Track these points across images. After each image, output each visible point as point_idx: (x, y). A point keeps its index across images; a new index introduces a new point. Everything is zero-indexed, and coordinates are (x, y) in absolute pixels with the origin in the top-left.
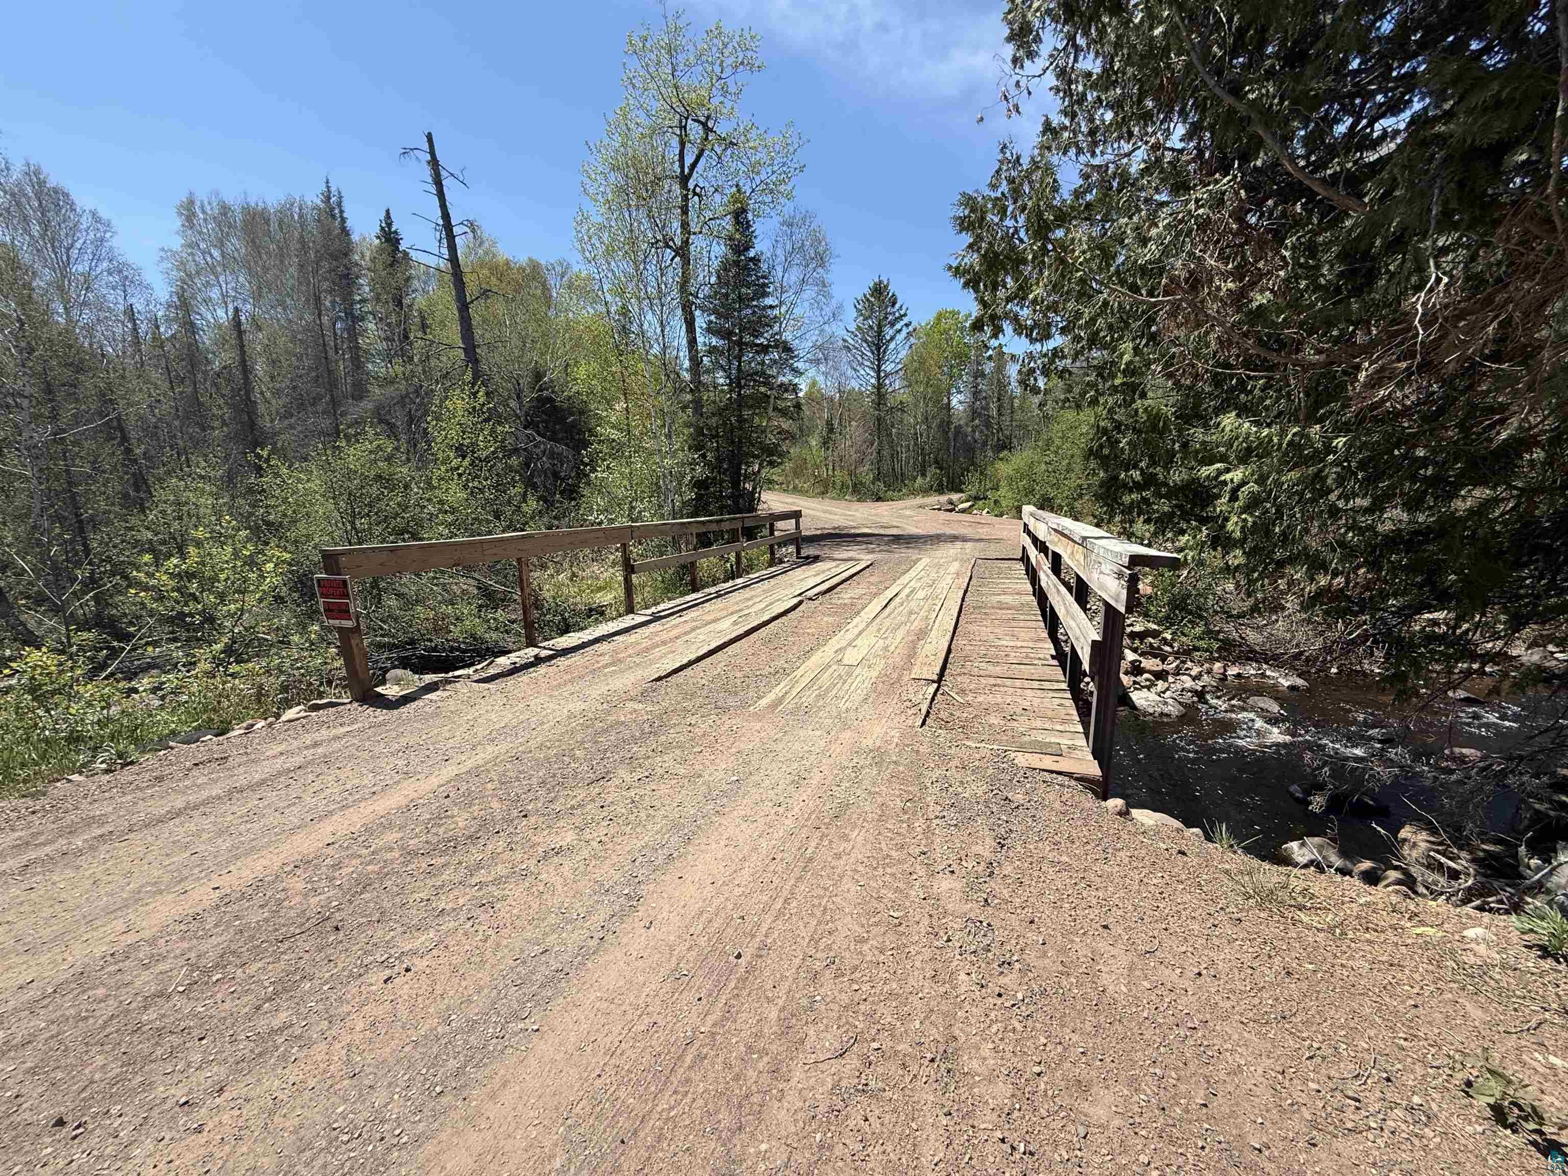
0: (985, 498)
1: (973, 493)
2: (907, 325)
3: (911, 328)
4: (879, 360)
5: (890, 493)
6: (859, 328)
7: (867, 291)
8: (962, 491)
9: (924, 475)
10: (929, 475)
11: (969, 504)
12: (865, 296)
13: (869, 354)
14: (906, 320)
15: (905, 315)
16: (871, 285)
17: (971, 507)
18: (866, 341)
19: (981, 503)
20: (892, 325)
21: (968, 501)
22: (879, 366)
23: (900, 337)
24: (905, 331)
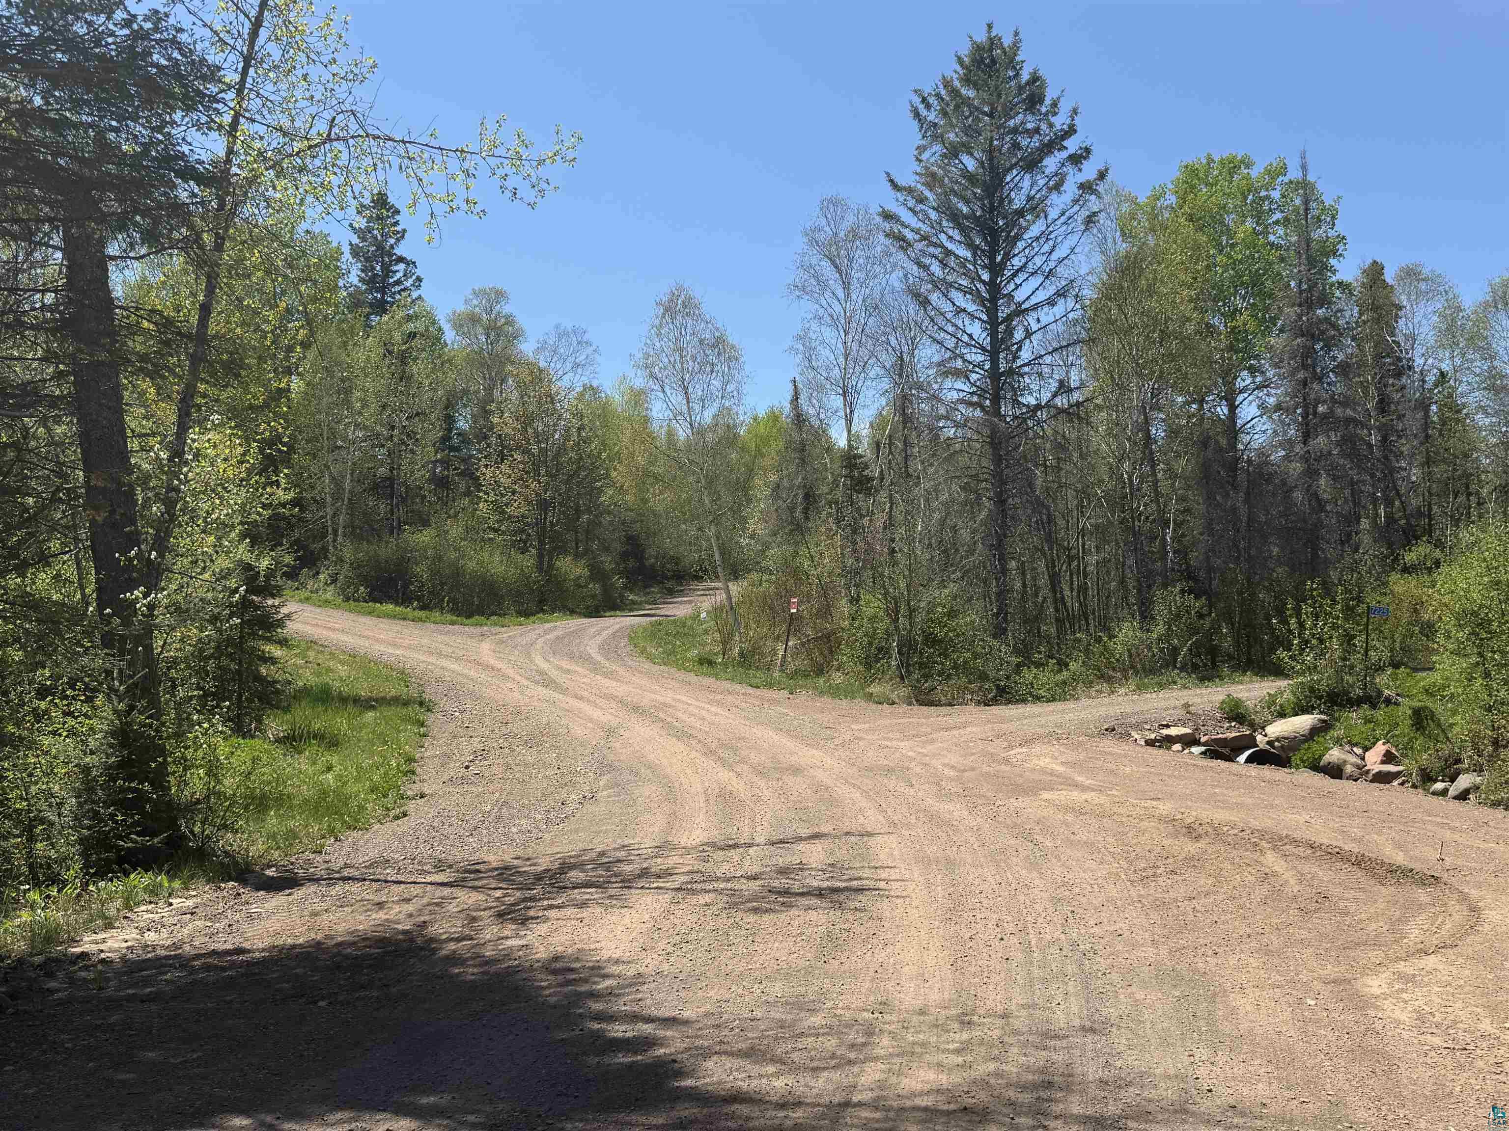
0: (1372, 699)
1: (1324, 679)
2: (1076, 159)
3: (1089, 171)
4: (996, 269)
5: (1028, 674)
6: (932, 179)
7: (953, 71)
8: (1278, 671)
9: (1146, 616)
10: (1160, 611)
11: (1303, 722)
12: (947, 84)
13: (964, 252)
14: (1072, 145)
15: (1071, 131)
16: (965, 51)
17: (1315, 732)
18: (955, 218)
19: (1354, 717)
20: (1032, 164)
21: (1301, 709)
22: (994, 288)
23: (1058, 202)
24: (1073, 179)
